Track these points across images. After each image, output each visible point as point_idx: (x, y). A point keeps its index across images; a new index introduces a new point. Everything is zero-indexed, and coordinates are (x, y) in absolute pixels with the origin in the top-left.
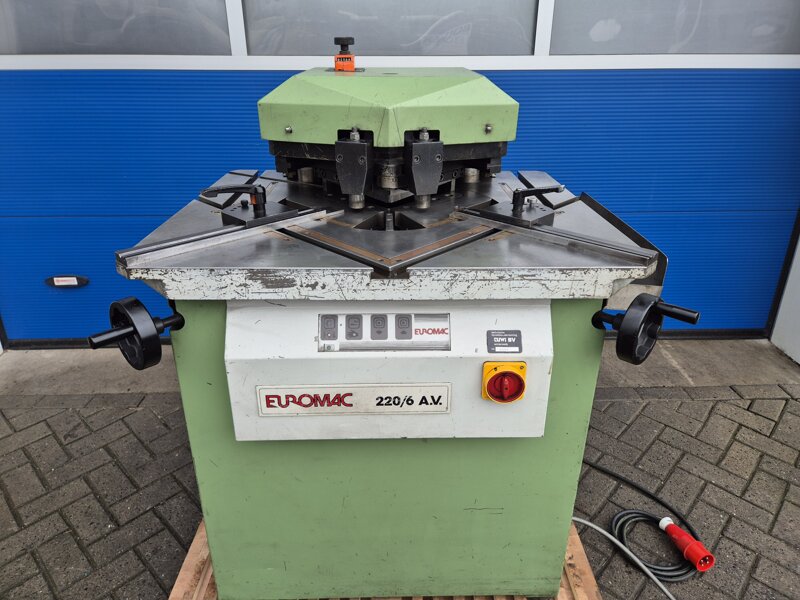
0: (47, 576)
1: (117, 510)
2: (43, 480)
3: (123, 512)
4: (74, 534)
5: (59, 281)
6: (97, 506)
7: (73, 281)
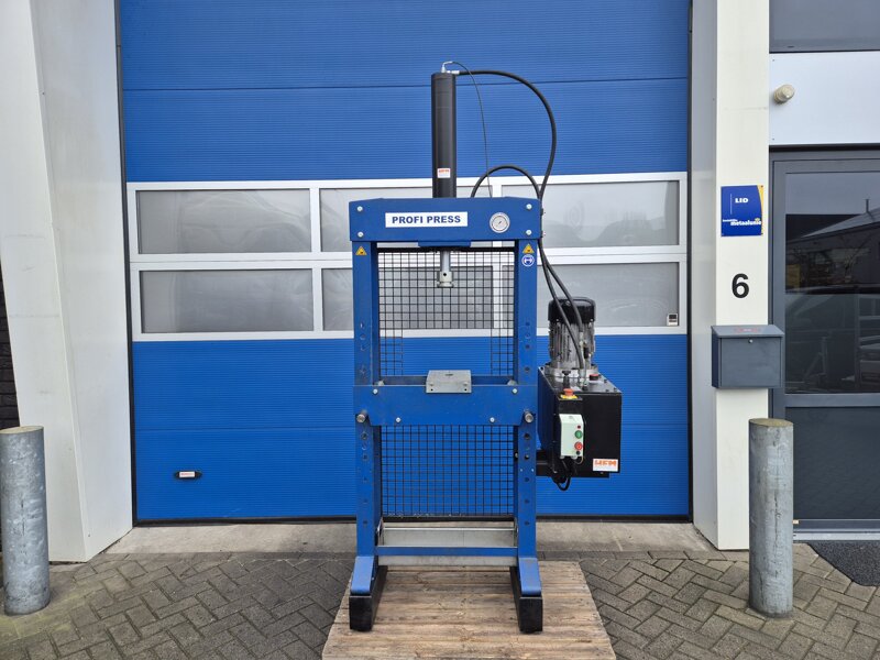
0: (177, 642)
1: (216, 612)
2: (169, 597)
3: (220, 612)
4: (191, 623)
5: (183, 475)
6: (203, 610)
7: (192, 474)
